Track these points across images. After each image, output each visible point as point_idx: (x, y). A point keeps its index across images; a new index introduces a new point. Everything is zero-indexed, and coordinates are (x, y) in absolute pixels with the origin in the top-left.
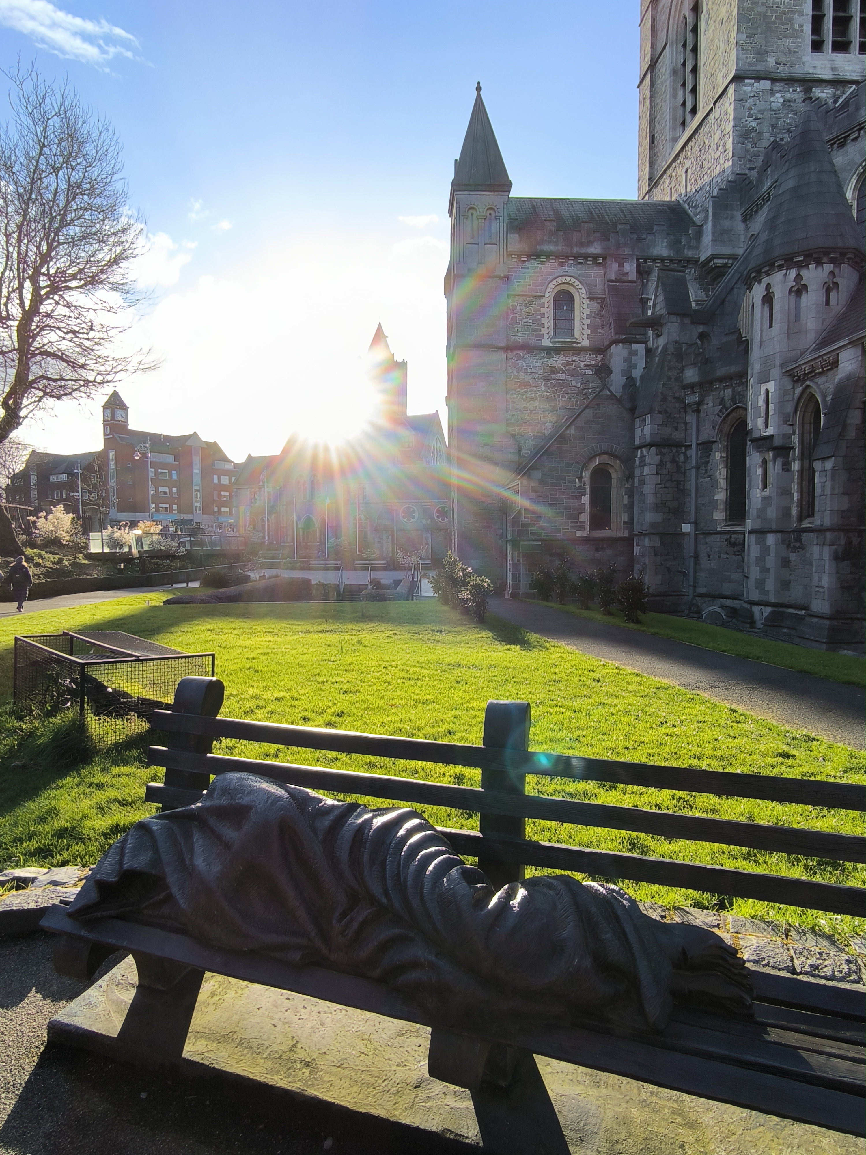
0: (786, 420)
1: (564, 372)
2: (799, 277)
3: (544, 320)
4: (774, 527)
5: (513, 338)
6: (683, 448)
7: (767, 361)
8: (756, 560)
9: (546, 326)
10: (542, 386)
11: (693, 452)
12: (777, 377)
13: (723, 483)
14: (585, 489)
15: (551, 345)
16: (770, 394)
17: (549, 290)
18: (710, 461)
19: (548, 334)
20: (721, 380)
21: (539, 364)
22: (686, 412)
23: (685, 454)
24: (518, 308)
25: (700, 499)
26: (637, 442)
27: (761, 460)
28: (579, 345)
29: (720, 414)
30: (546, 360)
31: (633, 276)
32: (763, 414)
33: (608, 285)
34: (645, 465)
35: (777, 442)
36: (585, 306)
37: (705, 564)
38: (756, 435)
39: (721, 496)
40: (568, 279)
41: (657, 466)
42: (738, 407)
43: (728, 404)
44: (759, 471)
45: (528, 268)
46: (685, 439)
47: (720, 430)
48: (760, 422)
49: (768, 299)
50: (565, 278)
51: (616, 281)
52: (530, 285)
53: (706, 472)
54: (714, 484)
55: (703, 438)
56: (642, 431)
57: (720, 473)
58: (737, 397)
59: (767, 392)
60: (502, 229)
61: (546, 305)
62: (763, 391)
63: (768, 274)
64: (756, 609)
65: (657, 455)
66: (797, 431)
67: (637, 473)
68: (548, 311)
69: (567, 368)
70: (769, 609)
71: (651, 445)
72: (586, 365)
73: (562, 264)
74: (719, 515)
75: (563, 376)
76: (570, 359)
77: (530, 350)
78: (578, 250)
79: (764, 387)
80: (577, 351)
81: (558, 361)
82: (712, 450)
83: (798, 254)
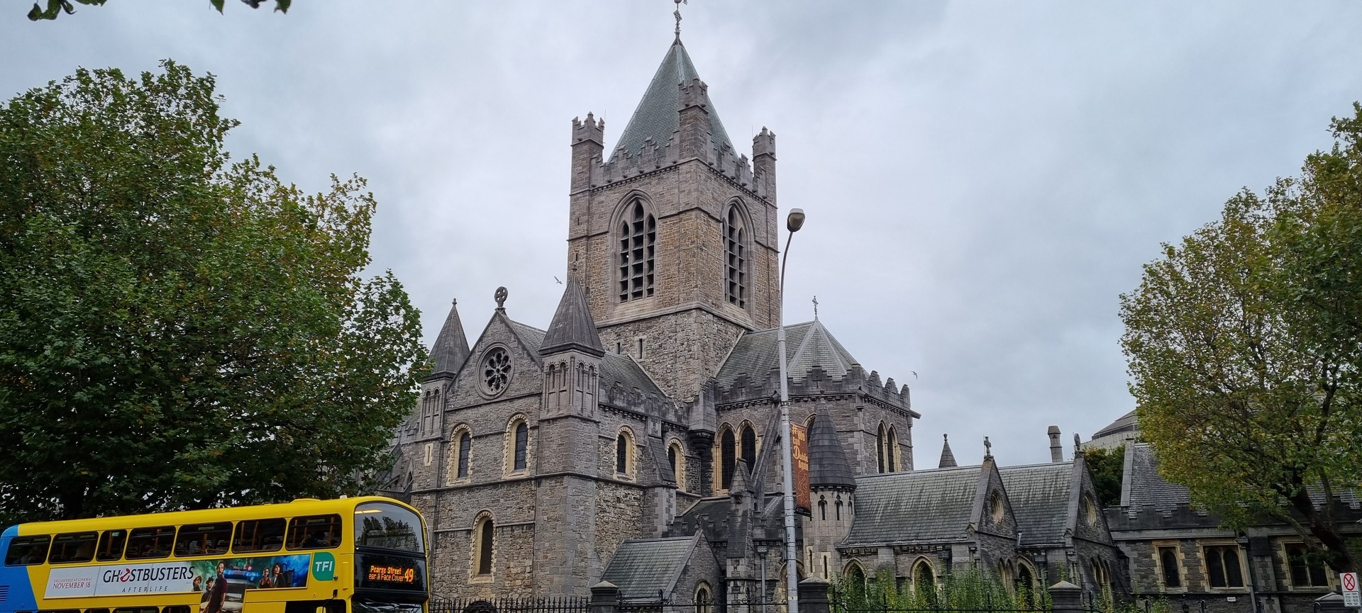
2: (838, 496)
3: (614, 459)
5: (599, 470)
6: (755, 583)
7: (823, 539)
9: (615, 463)
10: (612, 512)
11: (763, 586)
12: (832, 550)
14: (694, 607)
15: (617, 479)
16: (828, 560)
17: (615, 435)
18: (775, 593)
19: (615, 469)
20: (782, 540)
21: (611, 494)
23: (755, 586)
24: (602, 447)
26: (729, 575)
28: (630, 481)
29: (781, 562)
30: (614, 491)
31: (659, 434)
32: (824, 570)
33: (649, 439)
34: (739, 593)
36: (635, 451)
40: (627, 429)
41: (747, 594)
45: (607, 417)
46: (755, 576)
47: (783, 573)
48: (822, 575)
49: (822, 503)
50: (624, 428)
51: (652, 436)
52: (608, 430)
53: (772, 600)
55: (769, 576)
56: (735, 568)
59: (825, 557)
60: (597, 384)
61: (616, 447)
62: (823, 557)
68: (616, 452)
69: (625, 499)
72: (635, 498)
73: (624, 417)
75: (622, 505)
76: (627, 492)
77: (608, 482)
78: (633, 408)
79: (823, 554)
80: (630, 486)
81: (621, 492)
82: (775, 586)
83: (839, 485)
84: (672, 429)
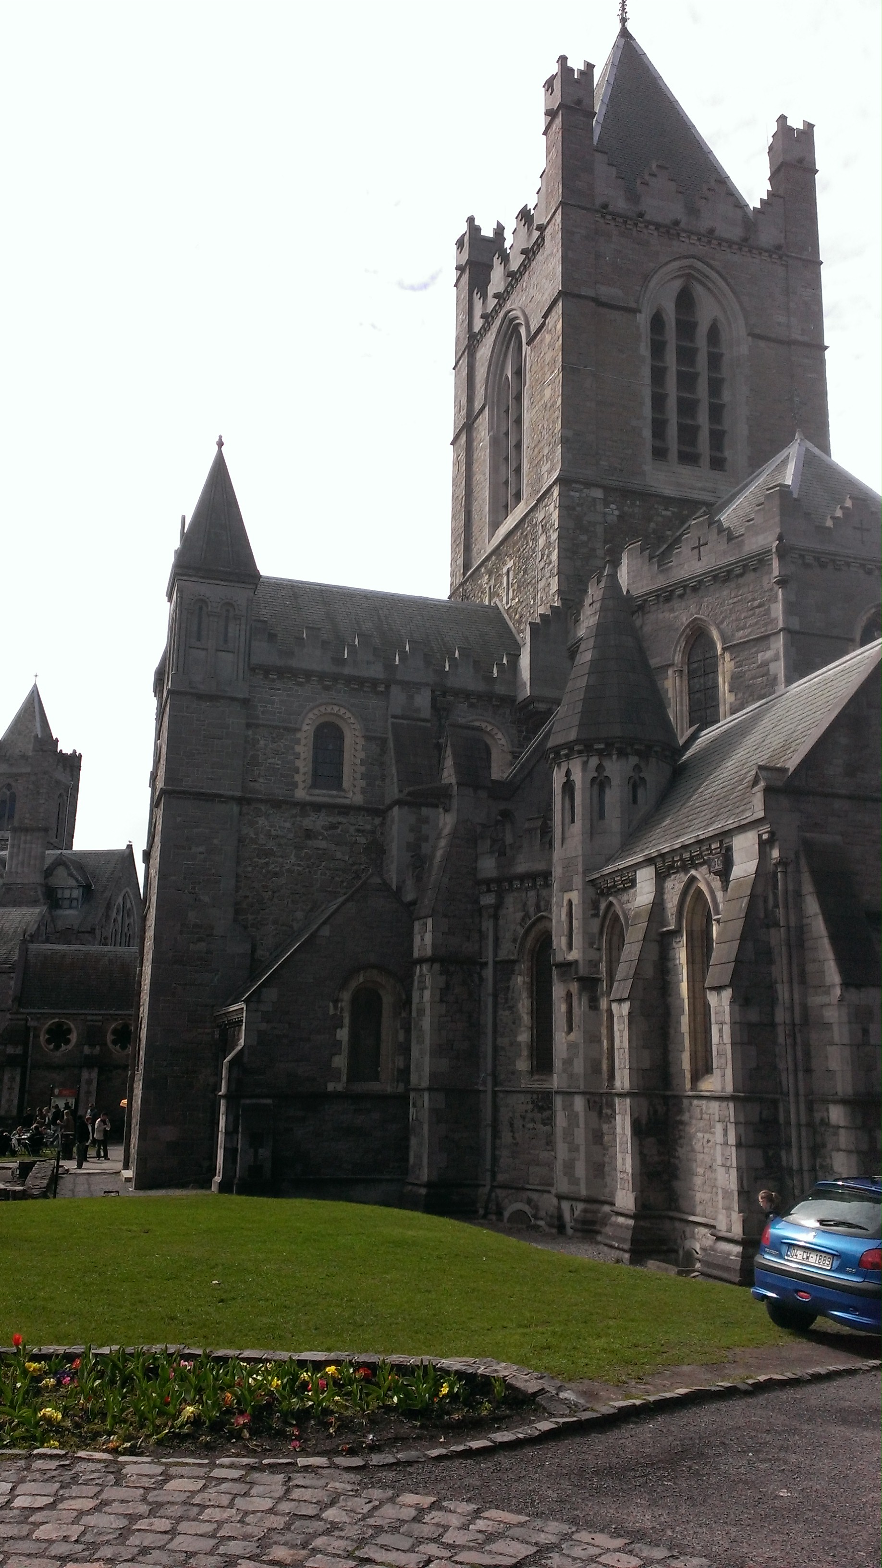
0: (591, 942)
1: (325, 838)
2: (600, 768)
3: (299, 763)
4: (582, 1088)
5: (252, 784)
6: (478, 968)
7: (568, 865)
8: (564, 1134)
9: (302, 770)
10: (292, 857)
11: (489, 973)
12: (580, 887)
13: (526, 1019)
14: (341, 1018)
15: (308, 798)
16: (573, 907)
17: (307, 721)
18: (511, 988)
19: (304, 782)
20: (522, 878)
21: (288, 825)
22: (481, 916)
23: (480, 975)
24: (262, 742)
25: (499, 1040)
26: (416, 955)
27: (565, 993)
28: (347, 802)
29: (523, 924)
30: (298, 819)
31: (426, 713)
32: (567, 932)
33: (393, 724)
34: (426, 988)
35: (583, 971)
36: (359, 747)
37: (506, 1137)
38: (559, 958)
39: (524, 1037)
40: (336, 708)
41: (441, 989)
42: (543, 917)
43: (532, 910)
44: (563, 1008)
45: (279, 689)
46: (481, 954)
47: (522, 944)
48: (564, 941)
49: (568, 787)
50: (331, 707)
51: (402, 717)
52: (280, 713)
53: (506, 1002)
54: (516, 1021)
55: (503, 955)
56: (422, 939)
57: (523, 1004)
58: (542, 904)
59: (570, 903)
60: (243, 633)
61: (303, 742)
62: (565, 903)
63: (568, 757)
64: (566, 1206)
65: (441, 974)
66: (604, 959)
67: (415, 999)
68: (304, 750)
69: (330, 832)
70: (580, 1207)
71: (431, 960)
72: (358, 831)
73: (327, 688)
74: (523, 1065)
75: (323, 844)
76: (334, 820)
77: (277, 804)
78: (347, 671)
79: (567, 896)
80: (345, 810)
81: (317, 822)
82: (513, 972)
83: (598, 740)
84: (472, 705)
